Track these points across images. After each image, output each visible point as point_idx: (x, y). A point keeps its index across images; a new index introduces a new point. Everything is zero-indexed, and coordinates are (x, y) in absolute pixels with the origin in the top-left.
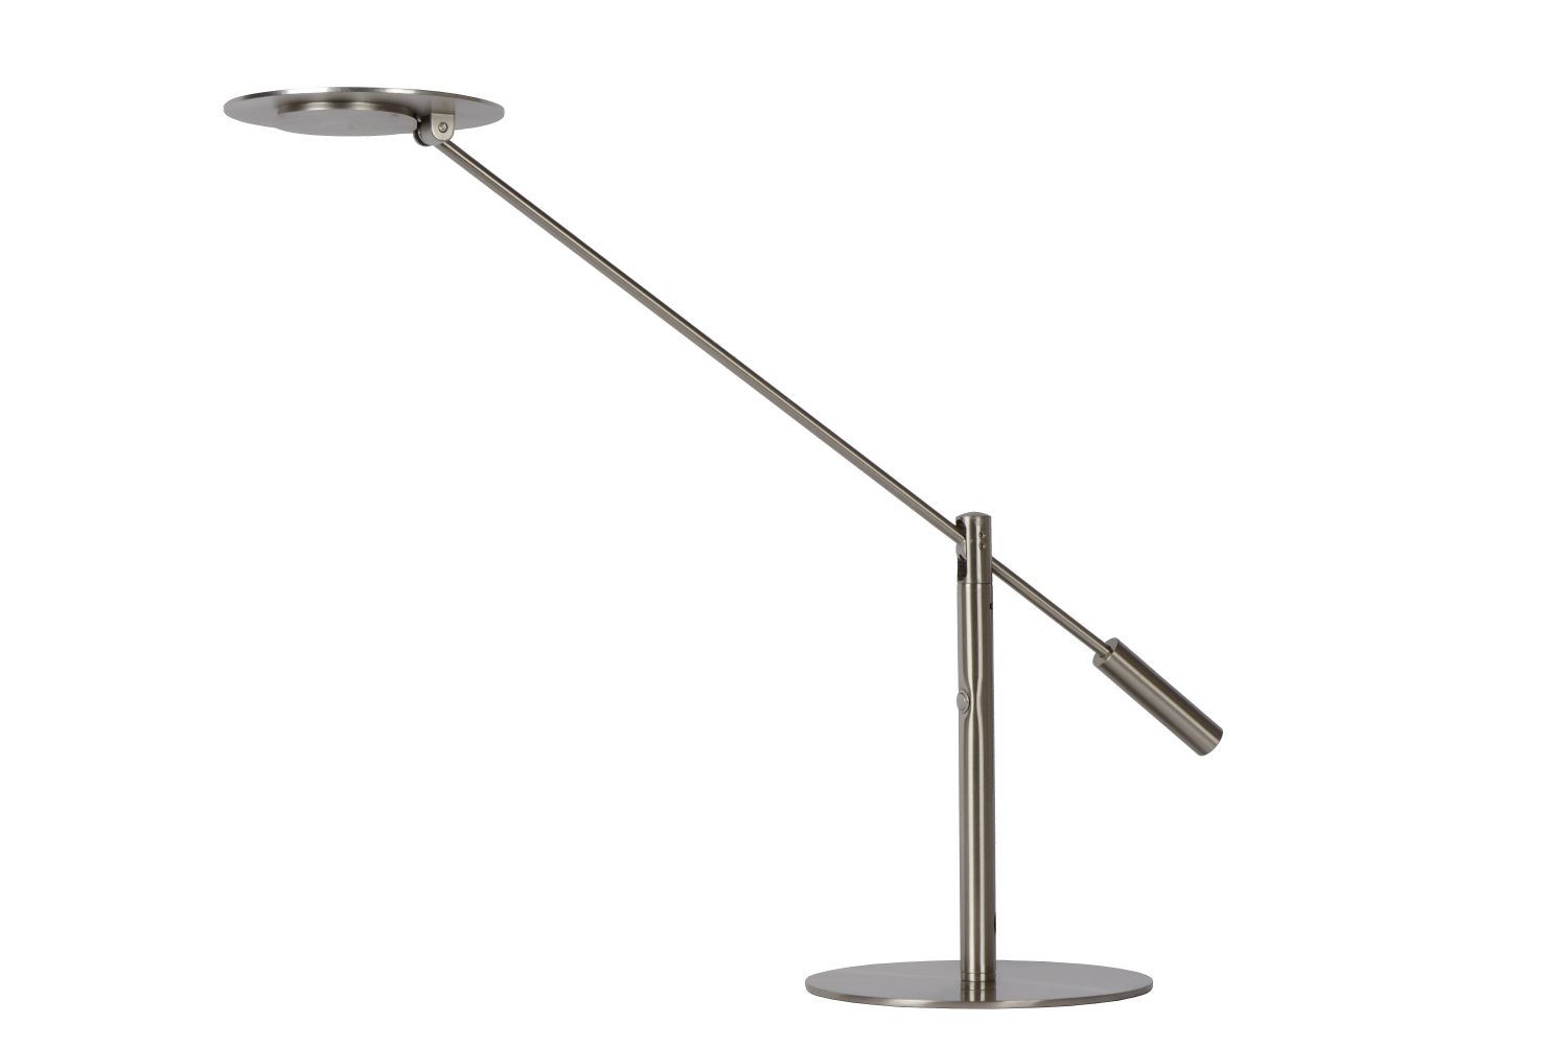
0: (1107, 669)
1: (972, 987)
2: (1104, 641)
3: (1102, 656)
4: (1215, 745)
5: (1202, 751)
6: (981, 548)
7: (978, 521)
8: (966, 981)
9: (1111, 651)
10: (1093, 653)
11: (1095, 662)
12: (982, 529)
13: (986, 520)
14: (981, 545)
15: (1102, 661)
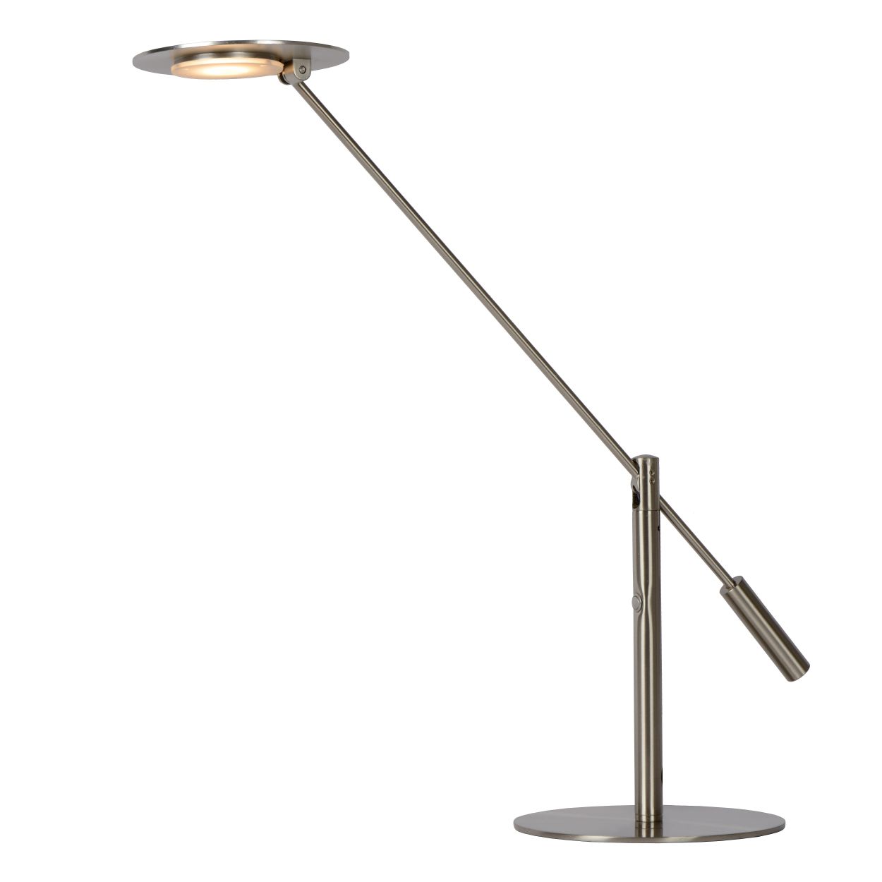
0: (729, 598)
1: (644, 826)
2: (732, 577)
3: (728, 588)
4: (801, 675)
5: (791, 678)
6: (651, 483)
7: (649, 461)
8: (639, 821)
9: (735, 584)
10: (722, 584)
11: (721, 592)
12: (651, 468)
13: (655, 461)
14: (651, 480)
15: (727, 591)
